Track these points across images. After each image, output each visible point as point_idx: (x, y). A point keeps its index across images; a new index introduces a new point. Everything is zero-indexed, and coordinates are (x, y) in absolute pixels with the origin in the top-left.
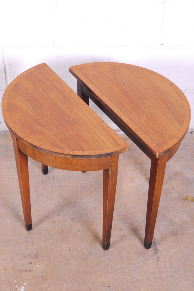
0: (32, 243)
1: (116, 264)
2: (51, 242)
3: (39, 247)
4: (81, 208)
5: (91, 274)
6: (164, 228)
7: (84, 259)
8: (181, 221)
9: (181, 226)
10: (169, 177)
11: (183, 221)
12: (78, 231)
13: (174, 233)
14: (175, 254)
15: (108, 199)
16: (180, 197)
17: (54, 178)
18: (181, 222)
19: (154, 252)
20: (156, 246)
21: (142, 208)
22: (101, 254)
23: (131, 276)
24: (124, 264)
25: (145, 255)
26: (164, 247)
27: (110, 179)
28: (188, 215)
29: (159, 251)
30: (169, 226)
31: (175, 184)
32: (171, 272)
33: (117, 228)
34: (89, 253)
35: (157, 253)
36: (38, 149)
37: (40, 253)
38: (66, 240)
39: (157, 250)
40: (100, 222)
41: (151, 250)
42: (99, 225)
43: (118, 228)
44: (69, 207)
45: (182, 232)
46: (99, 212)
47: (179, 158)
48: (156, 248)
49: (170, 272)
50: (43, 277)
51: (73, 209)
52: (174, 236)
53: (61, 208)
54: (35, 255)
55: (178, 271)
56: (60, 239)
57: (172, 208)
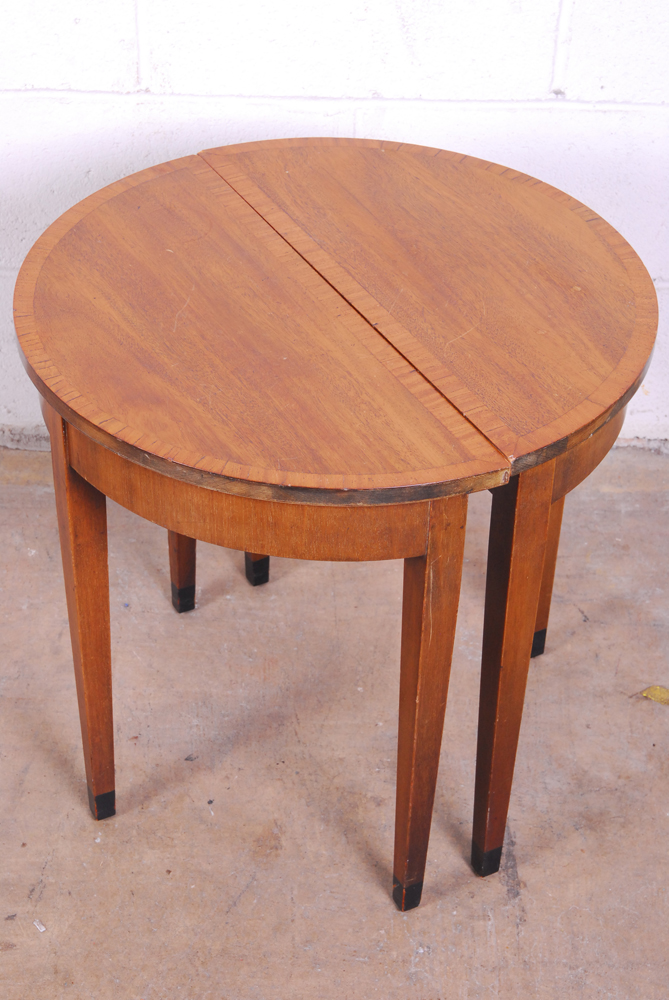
0: (24, 845)
1: (350, 930)
2: (98, 841)
3: (49, 858)
4: (226, 719)
5: (248, 964)
6: (550, 802)
7: (226, 909)
8: (619, 777)
9: (618, 794)
10: (582, 613)
11: (628, 777)
12: (210, 802)
13: (592, 822)
14: (590, 899)
16: (621, 689)
17: (127, 606)
18: (621, 782)
19: (506, 888)
20: (514, 867)
21: (468, 727)
22: (295, 892)
23: (409, 977)
24: (382, 932)
25: (471, 901)
26: (548, 873)
28: (650, 757)
29: (525, 885)
30: (572, 792)
31: (605, 639)
32: (570, 968)
33: (365, 796)
34: (247, 887)
35: (518, 894)
37: (52, 880)
38: (159, 835)
39: (518, 884)
40: (297, 773)
41: (494, 884)
42: (293, 783)
43: (369, 795)
44: (181, 715)
45: (622, 820)
46: (296, 734)
47: (626, 548)
48: (515, 876)
49: (565, 965)
50: (56, 972)
51: (195, 722)
52: (588, 832)
53: (147, 717)
54: (32, 888)
55: (597, 962)
56: (134, 832)
57: (588, 727)
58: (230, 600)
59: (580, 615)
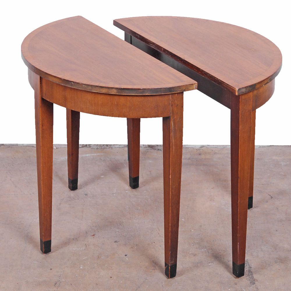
0: (51, 269)
2: (81, 268)
3: (62, 273)
4: (130, 229)
6: (264, 254)
7: (136, 289)
10: (270, 195)
12: (126, 255)
13: (282, 260)
14: (284, 285)
15: (171, 171)
16: (289, 219)
17: (86, 195)
19: (249, 282)
20: (252, 275)
21: (228, 231)
22: (163, 284)
25: (236, 286)
26: (266, 277)
27: (172, 134)
29: (257, 281)
30: (273, 251)
31: (280, 204)
33: (189, 253)
34: (144, 282)
35: (254, 283)
36: (72, 85)
37: (63, 280)
38: (106, 266)
39: (254, 280)
40: (160, 246)
41: (244, 280)
42: (159, 249)
43: (190, 253)
44: (111, 228)
46: (159, 234)
47: (285, 176)
48: (253, 278)
51: (117, 230)
52: (281, 263)
53: (97, 229)
54: (55, 283)
56: (96, 265)
57: (277, 231)
58: (127, 193)
59: (269, 196)
